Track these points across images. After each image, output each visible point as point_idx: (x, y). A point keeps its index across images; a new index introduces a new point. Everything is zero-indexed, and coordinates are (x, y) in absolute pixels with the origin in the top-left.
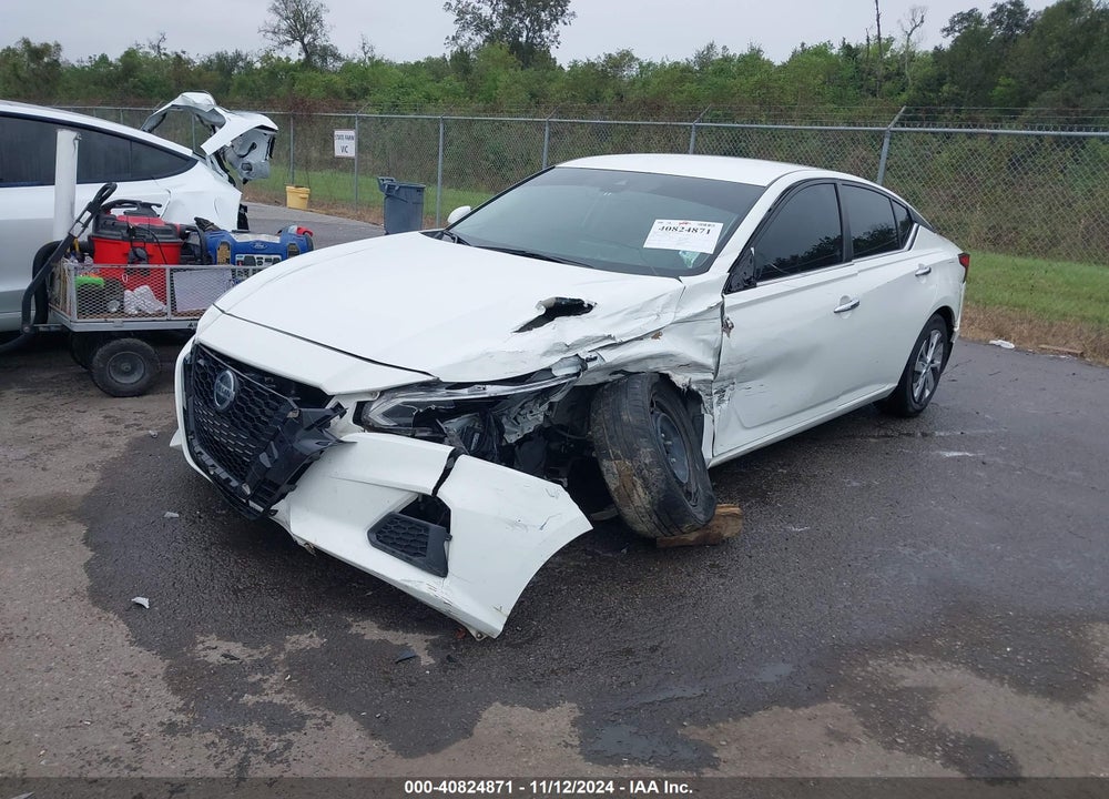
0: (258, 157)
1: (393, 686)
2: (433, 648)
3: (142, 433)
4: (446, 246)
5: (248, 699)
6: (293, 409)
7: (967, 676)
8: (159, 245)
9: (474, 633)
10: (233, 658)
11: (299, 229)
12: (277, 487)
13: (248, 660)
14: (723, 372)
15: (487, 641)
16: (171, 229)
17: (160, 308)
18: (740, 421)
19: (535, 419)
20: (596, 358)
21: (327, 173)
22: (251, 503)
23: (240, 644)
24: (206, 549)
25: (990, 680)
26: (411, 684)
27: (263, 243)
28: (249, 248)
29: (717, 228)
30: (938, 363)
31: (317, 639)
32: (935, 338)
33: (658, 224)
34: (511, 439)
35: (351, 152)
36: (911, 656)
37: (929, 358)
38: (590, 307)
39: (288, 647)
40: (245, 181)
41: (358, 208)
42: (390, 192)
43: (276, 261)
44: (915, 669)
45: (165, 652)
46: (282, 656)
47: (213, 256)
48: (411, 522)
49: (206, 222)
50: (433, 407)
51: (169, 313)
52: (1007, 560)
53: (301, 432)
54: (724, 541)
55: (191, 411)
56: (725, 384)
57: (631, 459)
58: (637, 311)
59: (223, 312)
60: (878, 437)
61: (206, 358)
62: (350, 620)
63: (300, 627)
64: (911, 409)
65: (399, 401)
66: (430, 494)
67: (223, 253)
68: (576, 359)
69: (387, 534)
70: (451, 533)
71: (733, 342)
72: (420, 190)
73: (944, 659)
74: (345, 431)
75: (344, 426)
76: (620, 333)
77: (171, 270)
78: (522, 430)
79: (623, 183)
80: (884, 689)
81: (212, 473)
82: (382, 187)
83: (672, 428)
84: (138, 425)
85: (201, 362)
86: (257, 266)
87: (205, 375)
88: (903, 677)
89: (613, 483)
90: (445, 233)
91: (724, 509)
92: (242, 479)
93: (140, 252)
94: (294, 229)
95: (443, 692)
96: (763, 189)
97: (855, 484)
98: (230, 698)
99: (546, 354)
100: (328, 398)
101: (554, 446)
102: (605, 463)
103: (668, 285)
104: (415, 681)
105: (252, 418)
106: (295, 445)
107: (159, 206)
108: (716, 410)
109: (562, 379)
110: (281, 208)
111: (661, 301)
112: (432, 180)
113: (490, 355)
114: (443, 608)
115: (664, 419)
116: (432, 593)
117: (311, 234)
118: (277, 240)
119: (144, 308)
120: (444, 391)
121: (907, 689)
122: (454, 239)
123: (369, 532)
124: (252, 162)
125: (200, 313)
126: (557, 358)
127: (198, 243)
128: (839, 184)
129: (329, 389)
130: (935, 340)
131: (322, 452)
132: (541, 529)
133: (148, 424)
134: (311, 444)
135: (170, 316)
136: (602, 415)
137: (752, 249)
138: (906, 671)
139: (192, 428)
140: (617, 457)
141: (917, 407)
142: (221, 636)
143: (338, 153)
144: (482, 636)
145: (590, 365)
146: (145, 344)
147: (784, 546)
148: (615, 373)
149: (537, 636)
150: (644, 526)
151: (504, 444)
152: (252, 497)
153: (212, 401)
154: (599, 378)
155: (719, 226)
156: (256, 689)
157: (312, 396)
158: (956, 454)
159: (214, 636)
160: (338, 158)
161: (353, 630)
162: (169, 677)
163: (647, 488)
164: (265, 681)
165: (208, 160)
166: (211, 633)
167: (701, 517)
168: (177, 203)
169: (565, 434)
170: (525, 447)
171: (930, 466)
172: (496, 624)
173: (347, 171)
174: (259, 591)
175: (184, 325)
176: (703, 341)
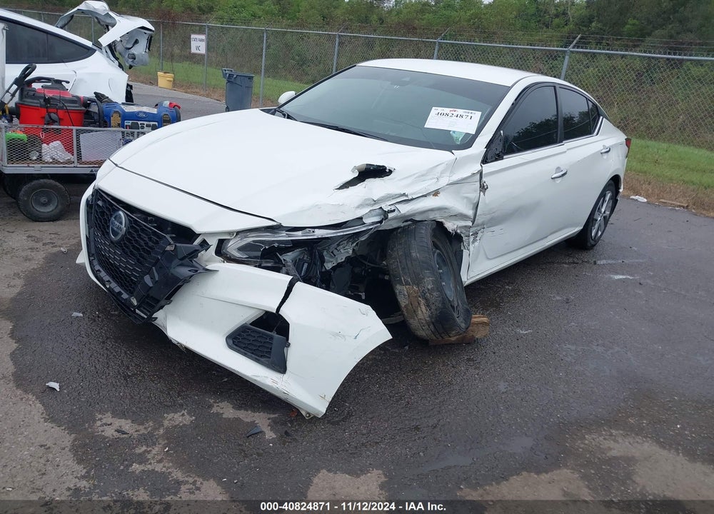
0: (140, 50)
1: (246, 456)
2: (274, 425)
3: (56, 250)
4: (278, 120)
5: (136, 467)
6: (170, 244)
7: (654, 448)
8: (68, 111)
9: (304, 413)
10: (124, 433)
11: (170, 104)
12: (158, 301)
13: (135, 435)
14: (478, 220)
15: (314, 419)
16: (76, 100)
17: (69, 158)
18: (486, 254)
19: (346, 252)
20: (394, 210)
21: (186, 64)
22: (137, 311)
23: (129, 421)
24: (103, 343)
25: (669, 450)
26: (259, 454)
27: (145, 113)
28: (134, 116)
29: (477, 115)
30: (608, 213)
31: (187, 417)
32: (609, 196)
33: (434, 111)
34: (329, 266)
35: (203, 51)
36: (614, 432)
37: (603, 210)
38: (390, 172)
39: (166, 423)
40: (131, 67)
41: (208, 89)
42: (230, 79)
43: (154, 128)
44: (618, 442)
45: (72, 428)
46: (162, 431)
47: (108, 121)
48: (259, 332)
49: (103, 95)
50: (276, 245)
51: (76, 161)
52: (667, 357)
53: (176, 261)
54: (475, 341)
55: (92, 239)
56: (479, 228)
57: (418, 285)
58: (423, 176)
59: (116, 165)
60: (569, 263)
61: (104, 201)
62: (212, 401)
63: (174, 407)
64: (589, 245)
65: (250, 240)
66: (275, 312)
67: (115, 119)
68: (380, 211)
69: (240, 340)
70: (289, 341)
71: (486, 199)
72: (251, 78)
73: (637, 435)
74: (209, 261)
75: (209, 258)
76: (411, 191)
77: (77, 130)
78: (337, 261)
79: (408, 79)
80: (599, 459)
81: (108, 287)
82: (224, 75)
83: (443, 261)
84: (53, 243)
85: (100, 203)
86: (140, 130)
87: (103, 213)
88: (610, 449)
89: (403, 301)
90: (277, 110)
91: (477, 318)
92: (131, 293)
93: (53, 116)
94: (167, 103)
95: (284, 460)
96: (509, 89)
97: (558, 298)
98: (122, 467)
99: (360, 206)
100: (196, 235)
101: (357, 270)
102: (398, 288)
103: (444, 156)
104: (262, 452)
105: (138, 248)
106: (172, 271)
107: (68, 82)
108: (471, 247)
109: (370, 225)
110: (155, 88)
111: (440, 169)
112: (258, 72)
113: (317, 207)
114: (282, 396)
115: (439, 255)
116: (275, 386)
117: (179, 107)
118: (155, 111)
119: (57, 157)
120: (284, 233)
121: (615, 458)
122: (284, 115)
123: (227, 337)
124: (135, 53)
125: (100, 164)
126: (366, 210)
127: (97, 111)
128: (557, 87)
129: (197, 229)
130: (607, 198)
131: (192, 276)
132: (356, 338)
133: (60, 242)
134: (184, 271)
135: (76, 164)
136: (397, 252)
137: (502, 132)
138: (612, 444)
139: (93, 251)
140: (407, 283)
141: (593, 243)
142: (115, 415)
143: (193, 50)
144: (310, 416)
145: (390, 215)
146: (58, 184)
147: (516, 345)
148: (407, 221)
149: (350, 415)
150: (423, 332)
151: (323, 270)
152: (138, 307)
153: (108, 233)
154: (395, 225)
155: (478, 114)
156: (142, 459)
157: (184, 234)
158: (621, 277)
159: (109, 414)
160: (194, 54)
161: (214, 410)
162: (75, 449)
163: (428, 306)
164: (149, 452)
165: (104, 50)
166: (107, 412)
167: (463, 325)
168: (81, 80)
169: (364, 261)
170: (337, 271)
171: (606, 285)
172: (320, 407)
173: (198, 63)
174: (143, 377)
175: (87, 171)
176: (467, 198)
